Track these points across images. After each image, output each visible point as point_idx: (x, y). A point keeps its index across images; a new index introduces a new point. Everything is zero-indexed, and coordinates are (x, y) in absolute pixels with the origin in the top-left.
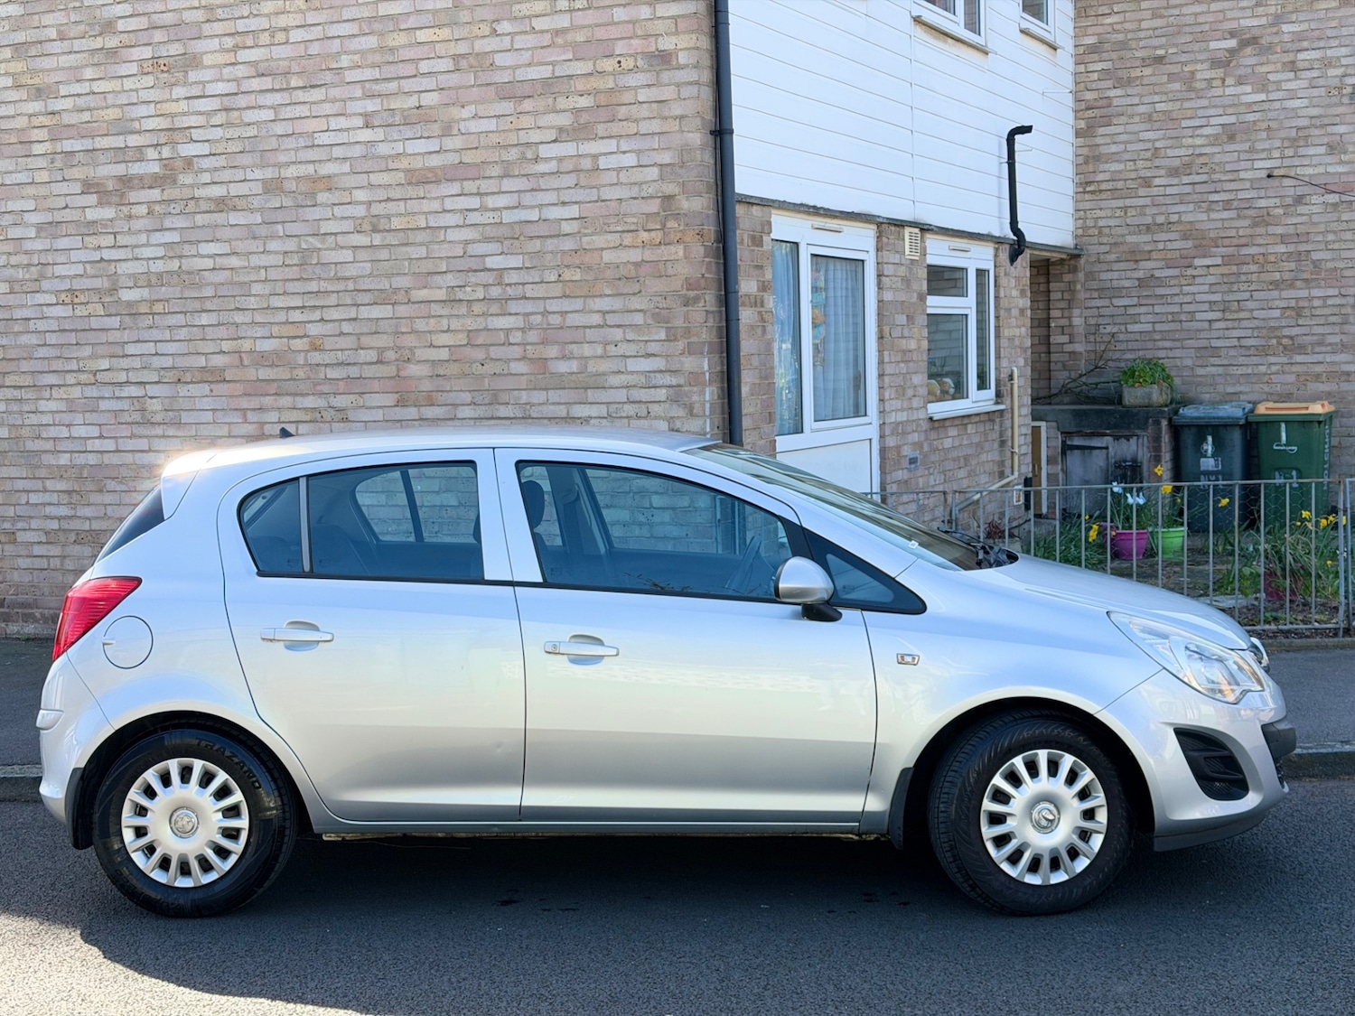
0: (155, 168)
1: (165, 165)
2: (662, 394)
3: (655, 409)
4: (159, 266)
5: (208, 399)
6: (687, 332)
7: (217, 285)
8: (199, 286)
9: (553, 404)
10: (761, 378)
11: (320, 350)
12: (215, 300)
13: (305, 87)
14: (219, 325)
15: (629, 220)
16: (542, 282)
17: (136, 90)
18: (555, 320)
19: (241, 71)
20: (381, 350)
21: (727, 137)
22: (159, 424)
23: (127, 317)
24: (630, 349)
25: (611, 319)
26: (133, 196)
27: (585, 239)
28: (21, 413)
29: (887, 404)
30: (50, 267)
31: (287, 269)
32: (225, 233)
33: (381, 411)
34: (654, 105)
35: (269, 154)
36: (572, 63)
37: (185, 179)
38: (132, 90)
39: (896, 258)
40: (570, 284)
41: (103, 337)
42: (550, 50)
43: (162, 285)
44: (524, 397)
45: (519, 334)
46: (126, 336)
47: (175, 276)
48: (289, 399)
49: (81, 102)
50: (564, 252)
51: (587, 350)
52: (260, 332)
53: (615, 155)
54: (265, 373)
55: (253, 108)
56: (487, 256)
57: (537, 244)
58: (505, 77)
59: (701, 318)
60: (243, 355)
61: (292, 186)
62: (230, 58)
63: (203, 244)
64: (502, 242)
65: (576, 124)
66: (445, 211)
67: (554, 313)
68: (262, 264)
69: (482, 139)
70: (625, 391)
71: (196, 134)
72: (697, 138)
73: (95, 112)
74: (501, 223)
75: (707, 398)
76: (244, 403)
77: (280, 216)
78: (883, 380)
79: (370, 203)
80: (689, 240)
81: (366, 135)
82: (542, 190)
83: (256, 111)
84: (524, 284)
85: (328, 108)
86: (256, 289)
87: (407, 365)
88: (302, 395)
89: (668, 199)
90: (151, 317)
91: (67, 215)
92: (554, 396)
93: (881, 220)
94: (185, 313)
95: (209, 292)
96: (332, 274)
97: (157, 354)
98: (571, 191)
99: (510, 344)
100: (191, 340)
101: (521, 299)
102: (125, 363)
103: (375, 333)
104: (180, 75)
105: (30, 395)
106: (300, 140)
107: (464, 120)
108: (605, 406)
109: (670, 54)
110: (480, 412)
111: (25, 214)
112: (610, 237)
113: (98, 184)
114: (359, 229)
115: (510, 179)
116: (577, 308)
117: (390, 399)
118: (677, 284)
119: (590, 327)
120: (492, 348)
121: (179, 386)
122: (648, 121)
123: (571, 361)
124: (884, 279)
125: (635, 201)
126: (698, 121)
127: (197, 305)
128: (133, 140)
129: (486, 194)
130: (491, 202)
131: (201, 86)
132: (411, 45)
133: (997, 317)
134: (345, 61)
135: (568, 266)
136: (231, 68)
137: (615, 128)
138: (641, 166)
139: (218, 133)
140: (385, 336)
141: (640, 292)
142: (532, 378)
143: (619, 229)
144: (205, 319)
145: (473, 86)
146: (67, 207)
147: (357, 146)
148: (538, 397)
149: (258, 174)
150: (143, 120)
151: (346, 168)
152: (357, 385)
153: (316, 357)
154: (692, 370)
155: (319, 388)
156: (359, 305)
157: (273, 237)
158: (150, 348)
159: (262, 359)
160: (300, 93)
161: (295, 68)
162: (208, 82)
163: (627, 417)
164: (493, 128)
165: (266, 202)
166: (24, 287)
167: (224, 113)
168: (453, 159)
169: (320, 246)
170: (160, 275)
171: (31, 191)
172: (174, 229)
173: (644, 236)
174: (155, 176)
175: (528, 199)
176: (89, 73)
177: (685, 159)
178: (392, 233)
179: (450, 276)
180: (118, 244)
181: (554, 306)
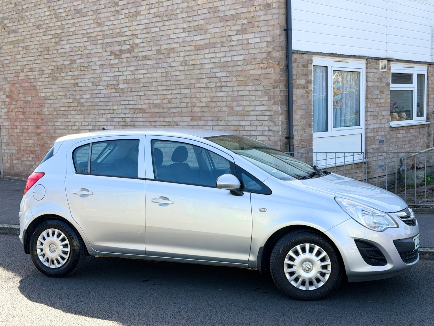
0: (128, 47)
1: (131, 46)
2: (266, 118)
3: (264, 123)
4: (129, 77)
5: (141, 118)
6: (274, 97)
7: (144, 83)
8: (139, 83)
9: (235, 121)
10: (306, 113)
11: (171, 103)
12: (144, 88)
13: (167, 20)
14: (144, 95)
15: (257, 60)
16: (232, 81)
17: (124, 23)
18: (236, 93)
19: (151, 16)
20: (187, 103)
21: (289, 31)
22: (129, 126)
23: (121, 93)
24: (256, 103)
25: (252, 93)
26: (124, 56)
27: (244, 67)
28: (95, 122)
29: (368, 122)
30: (102, 78)
31: (162, 78)
32: (146, 67)
33: (187, 123)
34: (265, 22)
35: (158, 41)
36: (241, 9)
37: (136, 50)
38: (123, 23)
39: (375, 71)
40: (239, 81)
41: (115, 99)
42: (235, 5)
43: (130, 83)
44: (226, 118)
45: (225, 98)
46: (121, 99)
47: (133, 80)
48: (162, 118)
49: (110, 27)
50: (238, 71)
51: (245, 103)
52: (155, 97)
53: (253, 38)
54: (156, 110)
55: (154, 27)
56: (216, 73)
57: (230, 69)
58: (222, 14)
59: (279, 93)
60: (151, 105)
61: (163, 51)
62: (147, 12)
63: (141, 70)
64: (221, 68)
65: (242, 29)
66: (205, 58)
67: (235, 91)
68: (156, 76)
69: (215, 35)
70: (255, 117)
71: (139, 36)
72: (278, 32)
73: (113, 30)
74: (220, 62)
75: (280, 120)
76: (151, 120)
77: (160, 61)
78: (367, 113)
79: (184, 56)
80: (275, 66)
81: (183, 35)
82: (232, 51)
83: (154, 28)
84: (227, 82)
85: (173, 27)
86: (154, 84)
87: (194, 108)
88: (166, 117)
89: (269, 53)
90: (127, 93)
91: (107, 62)
92: (235, 118)
93: (367, 58)
94: (136, 92)
95: (142, 85)
96: (174, 79)
97: (129, 104)
98: (241, 51)
99: (223, 101)
100: (137, 100)
101: (226, 86)
102: (121, 107)
103: (186, 98)
104: (135, 18)
105: (97, 116)
106: (166, 37)
107: (210, 29)
108: (249, 122)
109: (271, 4)
110: (214, 123)
111: (96, 62)
112: (252, 66)
113: (114, 52)
114: (181, 65)
115: (223, 47)
116: (242, 90)
117: (189, 119)
118: (271, 81)
119: (246, 96)
120: (218, 103)
121: (134, 114)
122: (263, 27)
123: (240, 107)
124: (368, 78)
125: (259, 54)
126: (278, 27)
127: (138, 89)
128: (123, 39)
129: (216, 53)
130: (218, 55)
131: (140, 21)
132: (196, 5)
133: (428, 91)
134: (178, 11)
135: (239, 76)
136: (148, 15)
137: (254, 30)
138: (261, 42)
139: (144, 36)
140: (188, 99)
141: (260, 84)
142: (229, 112)
143: (254, 63)
144: (141, 94)
145: (213, 18)
146: (106, 59)
147: (181, 38)
148: (230, 118)
149: (155, 48)
150: (125, 32)
151: (178, 45)
152: (180, 114)
153: (170, 105)
154: (275, 110)
155: (170, 115)
156: (181, 89)
157: (159, 68)
158: (127, 102)
159: (156, 106)
160: (166, 22)
161: (165, 14)
162: (142, 20)
163: (256, 125)
164: (218, 31)
165: (157, 56)
166: (96, 84)
167: (146, 29)
168: (207, 41)
169: (171, 70)
170: (129, 80)
171: (98, 55)
172: (133, 66)
173: (262, 65)
174: (128, 50)
175: (228, 54)
176: (112, 18)
177: (274, 39)
178: (190, 66)
179: (206, 79)
180: (119, 71)
181: (235, 89)
